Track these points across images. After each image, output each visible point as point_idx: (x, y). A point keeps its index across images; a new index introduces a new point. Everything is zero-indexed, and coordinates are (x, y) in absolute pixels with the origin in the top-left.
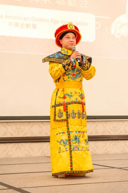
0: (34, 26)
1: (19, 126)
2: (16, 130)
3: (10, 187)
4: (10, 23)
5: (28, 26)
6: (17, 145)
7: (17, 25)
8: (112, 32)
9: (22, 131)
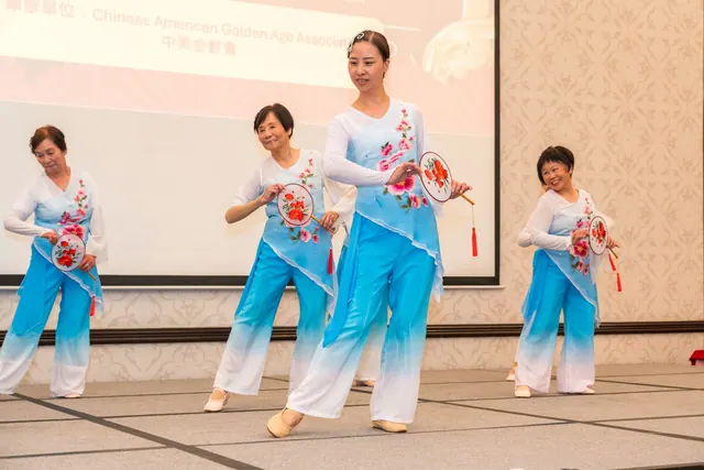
0: (231, 49)
1: (188, 302)
2: (184, 312)
3: (169, 444)
4: (168, 38)
5: (213, 46)
6: (184, 346)
7: (184, 42)
8: (428, 67)
9: (198, 314)
